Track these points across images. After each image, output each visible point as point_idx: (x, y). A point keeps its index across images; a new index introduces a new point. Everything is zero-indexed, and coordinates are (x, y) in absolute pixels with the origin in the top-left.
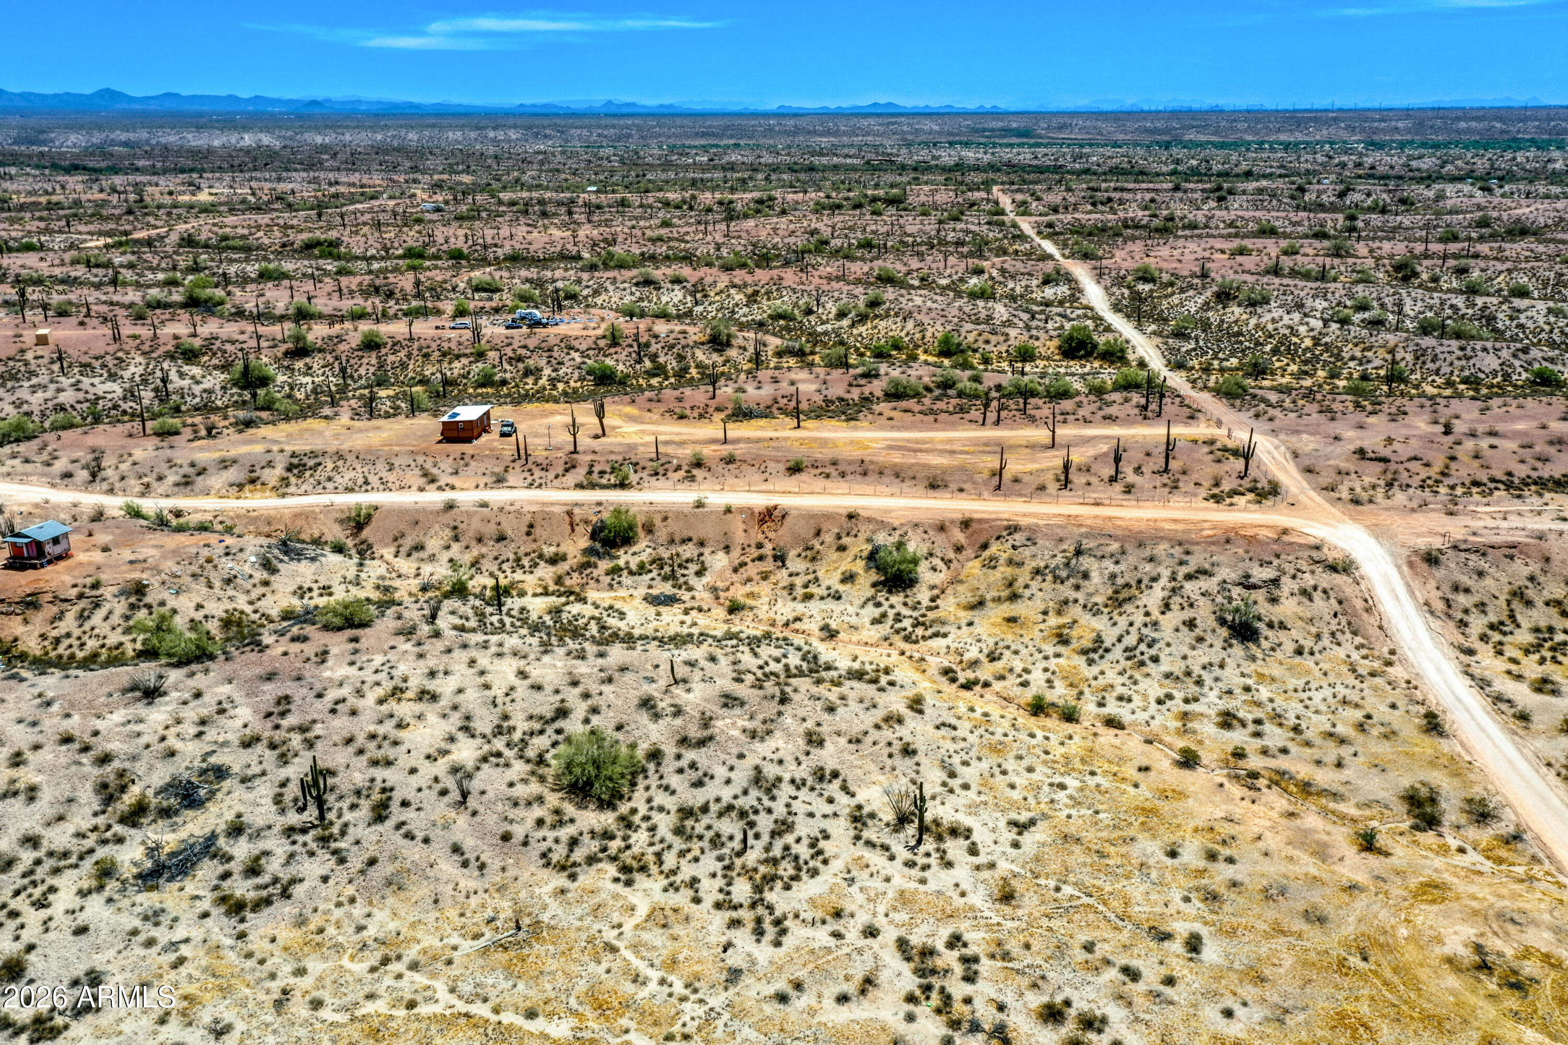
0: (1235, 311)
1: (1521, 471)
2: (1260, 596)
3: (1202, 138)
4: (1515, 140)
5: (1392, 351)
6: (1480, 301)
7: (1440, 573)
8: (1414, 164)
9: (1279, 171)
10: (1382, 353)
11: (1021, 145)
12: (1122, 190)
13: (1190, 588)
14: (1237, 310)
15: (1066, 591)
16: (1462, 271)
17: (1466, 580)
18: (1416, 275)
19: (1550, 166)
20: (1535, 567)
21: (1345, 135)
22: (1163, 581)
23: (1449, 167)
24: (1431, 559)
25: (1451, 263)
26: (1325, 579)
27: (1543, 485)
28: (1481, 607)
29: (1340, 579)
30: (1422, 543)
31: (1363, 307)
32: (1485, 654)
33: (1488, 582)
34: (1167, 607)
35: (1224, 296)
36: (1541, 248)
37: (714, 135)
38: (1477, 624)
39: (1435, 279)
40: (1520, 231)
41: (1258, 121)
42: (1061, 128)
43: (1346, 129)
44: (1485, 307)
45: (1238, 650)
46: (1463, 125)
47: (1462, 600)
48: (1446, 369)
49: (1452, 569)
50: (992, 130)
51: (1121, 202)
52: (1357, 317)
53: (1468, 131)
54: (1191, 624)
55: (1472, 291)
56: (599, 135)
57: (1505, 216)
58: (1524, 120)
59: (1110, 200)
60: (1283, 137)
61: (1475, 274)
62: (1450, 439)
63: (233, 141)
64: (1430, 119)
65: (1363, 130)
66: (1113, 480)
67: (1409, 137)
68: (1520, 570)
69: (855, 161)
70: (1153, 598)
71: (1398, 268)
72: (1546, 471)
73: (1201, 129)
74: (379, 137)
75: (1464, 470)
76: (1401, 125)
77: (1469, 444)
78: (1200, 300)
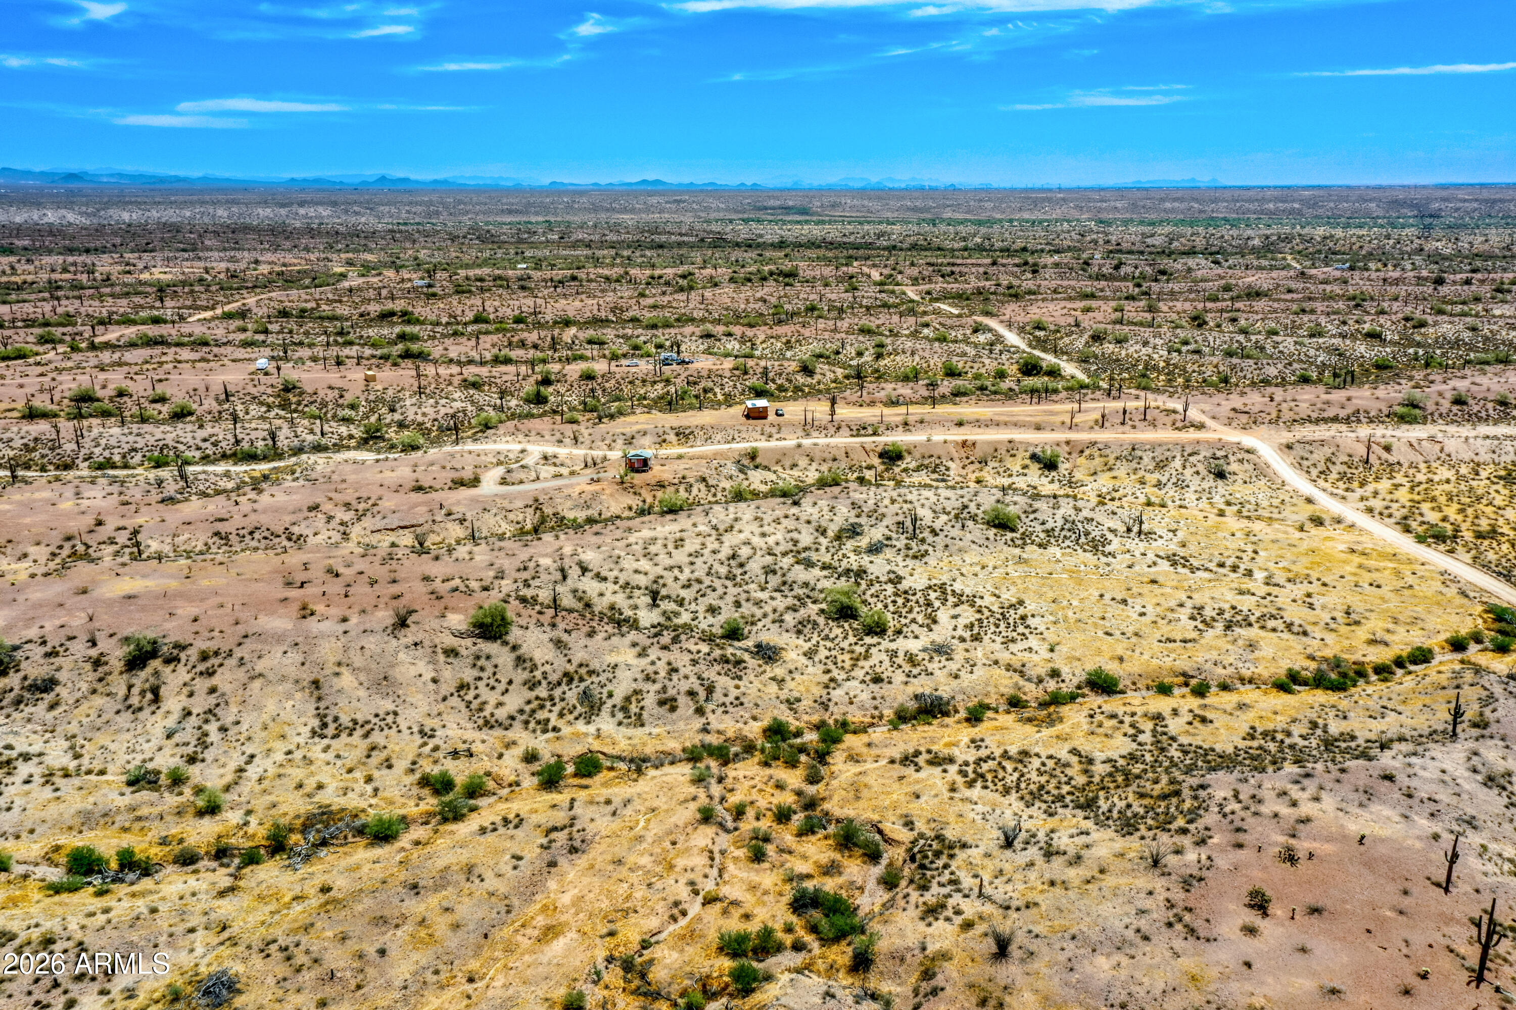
0: (1109, 348)
1: (1314, 415)
2: (1222, 461)
3: (960, 216)
4: (1212, 218)
5: (1216, 366)
6: (1253, 338)
7: (1294, 452)
8: (1149, 241)
9: (1048, 248)
10: (1210, 368)
11: (807, 222)
12: (953, 265)
13: (1191, 459)
14: (1111, 346)
15: (1134, 465)
16: (1234, 320)
17: (1306, 455)
18: (1205, 323)
19: (1250, 243)
20: (1333, 449)
21: (1076, 214)
22: (1178, 457)
23: (1175, 244)
24: (1289, 447)
25: (1225, 315)
26: (1247, 456)
27: (1325, 420)
28: (1315, 465)
29: (1251, 456)
30: (1284, 441)
31: (1186, 343)
32: (1321, 482)
33: (1315, 456)
34: (1184, 467)
35: (1097, 338)
36: (1276, 305)
37: (517, 212)
38: (1314, 472)
39: (1219, 326)
40: (1255, 294)
41: (1001, 201)
42: (834, 206)
43: (1076, 207)
44: (1257, 342)
45: (1220, 482)
46: (1168, 205)
47: (1305, 463)
48: (1249, 376)
49: (1299, 450)
50: (773, 208)
51: (961, 274)
52: (1184, 349)
53: (1173, 210)
54: (1198, 473)
55: (1244, 332)
56: (408, 212)
57: (1240, 282)
58: (1215, 201)
59: (953, 273)
60: (1026, 215)
61: (1243, 322)
62: (1274, 404)
63: (36, 217)
64: (1141, 199)
65: (1089, 210)
66: (1123, 423)
67: (1128, 216)
68: (1327, 451)
69: (691, 239)
70: (1177, 463)
71: (1194, 319)
72: (1325, 415)
73: (956, 207)
74: (188, 214)
75: (1287, 415)
76: (1119, 204)
77: (1284, 405)
78: (1083, 340)
